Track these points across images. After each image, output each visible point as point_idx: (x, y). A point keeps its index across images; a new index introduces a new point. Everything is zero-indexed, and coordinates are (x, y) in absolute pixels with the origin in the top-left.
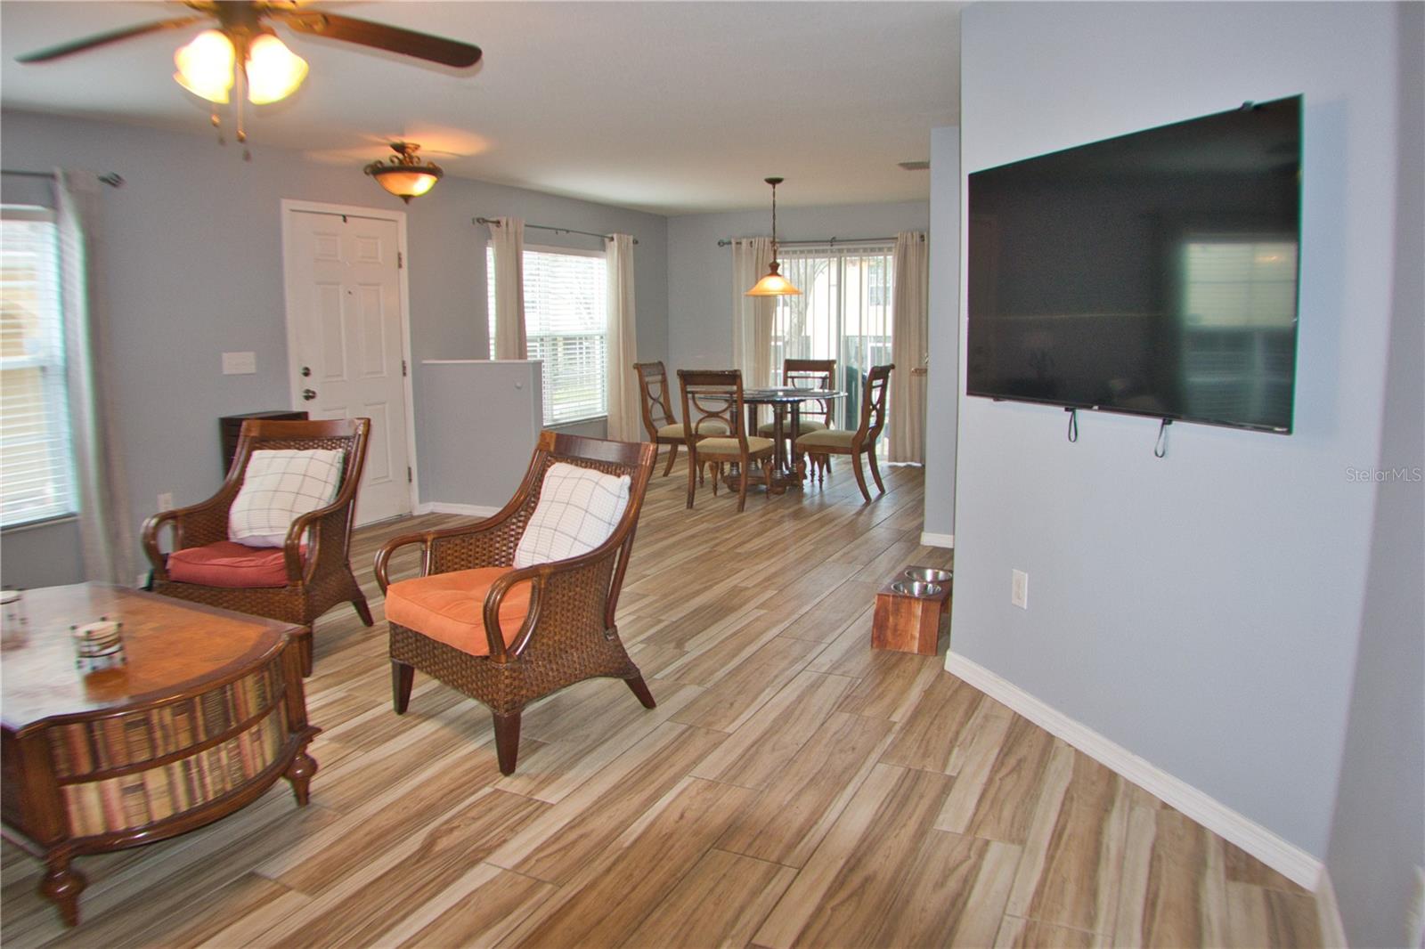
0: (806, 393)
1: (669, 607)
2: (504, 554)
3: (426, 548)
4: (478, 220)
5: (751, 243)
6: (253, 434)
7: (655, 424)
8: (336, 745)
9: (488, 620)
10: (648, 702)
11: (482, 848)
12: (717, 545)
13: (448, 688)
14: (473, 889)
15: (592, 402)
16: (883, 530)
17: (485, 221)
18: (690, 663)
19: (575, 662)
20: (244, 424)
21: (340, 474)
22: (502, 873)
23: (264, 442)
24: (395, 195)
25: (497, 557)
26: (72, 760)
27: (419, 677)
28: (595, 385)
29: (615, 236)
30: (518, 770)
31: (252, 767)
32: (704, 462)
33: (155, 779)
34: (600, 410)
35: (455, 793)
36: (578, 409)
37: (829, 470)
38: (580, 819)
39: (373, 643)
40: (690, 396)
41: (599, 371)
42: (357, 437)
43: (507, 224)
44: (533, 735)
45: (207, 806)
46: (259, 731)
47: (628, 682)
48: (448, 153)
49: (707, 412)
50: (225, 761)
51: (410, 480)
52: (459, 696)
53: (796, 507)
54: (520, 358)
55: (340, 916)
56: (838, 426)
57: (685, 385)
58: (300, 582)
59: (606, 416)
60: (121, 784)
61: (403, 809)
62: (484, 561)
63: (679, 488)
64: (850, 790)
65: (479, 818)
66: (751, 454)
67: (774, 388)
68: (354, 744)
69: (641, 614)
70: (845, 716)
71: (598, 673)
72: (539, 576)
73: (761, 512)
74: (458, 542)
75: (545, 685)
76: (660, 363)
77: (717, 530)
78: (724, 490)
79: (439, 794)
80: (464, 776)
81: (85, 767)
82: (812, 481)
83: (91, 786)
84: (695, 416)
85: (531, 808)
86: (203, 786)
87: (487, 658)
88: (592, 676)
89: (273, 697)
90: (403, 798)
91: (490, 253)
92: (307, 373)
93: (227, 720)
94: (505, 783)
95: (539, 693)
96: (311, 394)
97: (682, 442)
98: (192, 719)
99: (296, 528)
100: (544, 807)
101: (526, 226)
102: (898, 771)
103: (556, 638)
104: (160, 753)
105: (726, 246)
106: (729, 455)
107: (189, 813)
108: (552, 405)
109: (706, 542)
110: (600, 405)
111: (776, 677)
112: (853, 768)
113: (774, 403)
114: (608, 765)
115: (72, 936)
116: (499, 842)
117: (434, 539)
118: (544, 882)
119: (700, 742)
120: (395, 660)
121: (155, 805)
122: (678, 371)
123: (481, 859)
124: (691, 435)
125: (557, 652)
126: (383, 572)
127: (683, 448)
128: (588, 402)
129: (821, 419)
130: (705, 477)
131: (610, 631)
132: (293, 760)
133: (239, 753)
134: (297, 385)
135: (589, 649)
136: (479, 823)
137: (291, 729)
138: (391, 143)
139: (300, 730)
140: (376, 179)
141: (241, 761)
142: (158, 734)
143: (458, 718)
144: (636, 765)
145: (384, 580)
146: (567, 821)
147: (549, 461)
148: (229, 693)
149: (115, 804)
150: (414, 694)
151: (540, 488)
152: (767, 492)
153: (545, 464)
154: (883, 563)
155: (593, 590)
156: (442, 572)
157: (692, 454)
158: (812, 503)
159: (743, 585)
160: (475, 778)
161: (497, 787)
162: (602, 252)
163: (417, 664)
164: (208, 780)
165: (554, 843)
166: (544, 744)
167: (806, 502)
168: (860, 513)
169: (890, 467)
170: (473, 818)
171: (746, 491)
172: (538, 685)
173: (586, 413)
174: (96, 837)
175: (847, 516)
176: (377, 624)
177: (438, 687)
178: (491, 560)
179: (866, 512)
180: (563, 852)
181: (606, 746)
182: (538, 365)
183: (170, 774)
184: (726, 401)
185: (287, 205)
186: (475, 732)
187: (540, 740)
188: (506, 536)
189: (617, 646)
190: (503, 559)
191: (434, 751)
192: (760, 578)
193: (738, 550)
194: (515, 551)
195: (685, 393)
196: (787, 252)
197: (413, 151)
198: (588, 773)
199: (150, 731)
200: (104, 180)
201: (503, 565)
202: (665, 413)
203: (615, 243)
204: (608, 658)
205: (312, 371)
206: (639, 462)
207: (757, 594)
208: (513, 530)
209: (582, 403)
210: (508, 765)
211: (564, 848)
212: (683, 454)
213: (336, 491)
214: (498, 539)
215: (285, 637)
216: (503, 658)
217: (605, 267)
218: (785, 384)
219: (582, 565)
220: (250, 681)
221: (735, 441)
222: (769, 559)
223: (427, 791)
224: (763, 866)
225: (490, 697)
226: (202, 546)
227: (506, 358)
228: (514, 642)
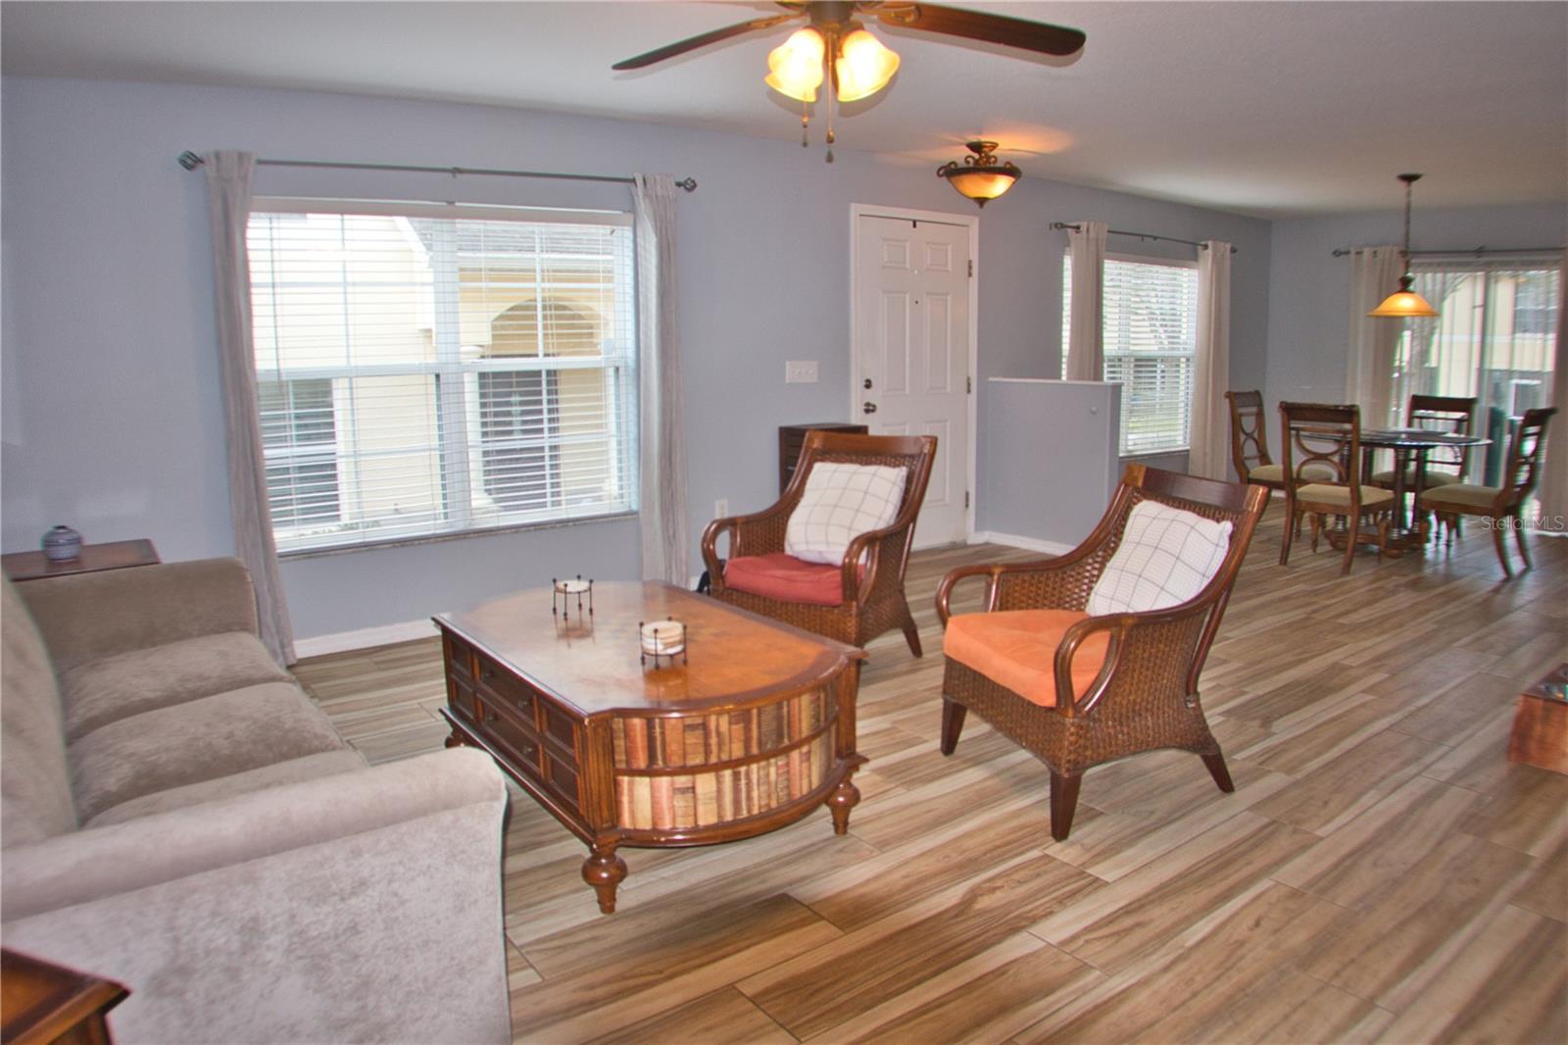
0: (1437, 436)
1: (1254, 678)
2: (1075, 596)
3: (993, 580)
4: (1056, 225)
5: (1375, 252)
6: (815, 446)
7: (1248, 463)
8: (877, 778)
9: (1059, 668)
10: (1225, 784)
11: (1025, 915)
12: (1315, 612)
13: (999, 734)
14: (1012, 958)
15: (1172, 433)
16: (1526, 614)
17: (1063, 226)
18: (1277, 746)
19: (1148, 728)
20: (807, 434)
21: (902, 494)
22: (1046, 947)
23: (826, 454)
24: (969, 198)
25: (1068, 599)
26: (630, 753)
27: (970, 718)
28: (1177, 415)
29: (1210, 243)
30: (1071, 838)
31: (798, 787)
32: (1303, 512)
33: (705, 783)
34: (1181, 443)
35: (999, 851)
36: (1156, 440)
37: (1458, 535)
38: (1137, 904)
39: (920, 675)
40: (1293, 432)
41: (1183, 399)
42: (923, 456)
43: (1088, 230)
44: (1090, 801)
45: (751, 819)
46: (809, 752)
47: (1205, 759)
48: (1028, 152)
49: (1314, 453)
50: (773, 776)
51: (967, 506)
52: (1011, 744)
53: (1412, 577)
54: (1095, 379)
55: (870, 958)
56: (1474, 480)
57: (1289, 420)
58: (854, 603)
59: (1187, 451)
60: (672, 783)
61: (944, 858)
62: (1053, 602)
63: (1269, 540)
64: (1468, 930)
65: (1025, 882)
66: (1365, 506)
67: (1393, 429)
68: (897, 780)
69: (1221, 682)
70: (1468, 839)
71: (1173, 744)
72: (1121, 626)
73: (1371, 578)
74: (1027, 578)
75: (1114, 749)
76: (1257, 393)
77: (1316, 593)
78: (1325, 547)
79: (983, 849)
80: (1010, 833)
81: (641, 762)
82: (1437, 545)
83: (646, 780)
84: (1297, 457)
85: (1083, 882)
86: (749, 798)
87: (1051, 709)
88: (1166, 747)
89: (826, 719)
90: (944, 846)
91: (1068, 262)
92: (868, 385)
93: (780, 737)
94: (1055, 849)
95: (1105, 757)
96: (871, 408)
97: (1278, 486)
98: (747, 730)
99: (855, 547)
100: (1097, 884)
101: (1109, 232)
102: (1533, 918)
103: (1132, 698)
104: (713, 759)
105: (1342, 257)
106: (1336, 506)
107: (734, 823)
108: (1127, 433)
109: (1302, 606)
110: (1181, 438)
111: (1383, 778)
112: (1473, 905)
113: (1396, 448)
114: (1173, 850)
115: (608, 922)
116: (1044, 913)
117: (1002, 573)
118: (1091, 967)
119: (1284, 842)
120: (948, 698)
121: (701, 809)
122: (1282, 403)
123: (1023, 927)
124: (1291, 479)
125: (1130, 714)
126: (944, 602)
127: (1277, 494)
128: (1168, 434)
129: (1454, 471)
130: (1303, 529)
131: (1191, 698)
132: (837, 787)
133: (788, 772)
134: (857, 397)
135: (1166, 715)
136: (1022, 890)
137: (839, 754)
138: (967, 142)
139: (847, 757)
140: (951, 182)
141: (788, 780)
142: (714, 741)
143: (1008, 769)
144: (1206, 855)
145: (945, 612)
146: (1122, 903)
147: (1136, 498)
148: (785, 710)
149: (665, 803)
150: (964, 735)
151: (1124, 526)
152: (1379, 554)
153: (1131, 500)
154: (1525, 656)
155: (1178, 648)
156: (1007, 609)
157: (1291, 500)
158: (1435, 572)
159: (1346, 662)
160: (1023, 837)
161: (1046, 852)
162: (1192, 262)
163: (972, 704)
164: (755, 794)
165: (1106, 925)
166: (1102, 813)
167: (1428, 571)
168: (1496, 591)
169: (1540, 537)
170: (1019, 882)
171: (1354, 550)
172: (1104, 748)
173: (1164, 445)
174: (645, 831)
175: (1478, 594)
176: (927, 656)
177: (988, 733)
178: (1061, 602)
179: (1504, 591)
180: (1116, 937)
181: (1173, 827)
182: (1117, 389)
183: (719, 782)
184: (1336, 441)
185: (855, 209)
186: (1026, 788)
187: (1097, 808)
188: (1079, 577)
189: (1197, 716)
190: (1075, 603)
191: (980, 801)
192: (1368, 656)
193: (1341, 621)
194: (1089, 594)
195: (1287, 430)
196: (1420, 265)
197: (991, 150)
198: (1150, 855)
199: (707, 736)
200: (679, 184)
201: (1074, 609)
202: (1259, 451)
203: (1210, 251)
204: (1187, 727)
205: (874, 383)
206: (1244, 507)
207: (1364, 675)
208: (1088, 571)
209: (1161, 434)
210: (1061, 828)
211: (1117, 933)
212: (1278, 500)
213: (897, 512)
214: (1071, 579)
215: (843, 659)
216: (1070, 713)
217: (1196, 279)
218: (1410, 425)
219: (1169, 619)
220: (806, 699)
221: (1345, 491)
222: (1378, 635)
223: (969, 843)
224: (1350, 1003)
225: (1051, 752)
226: (757, 555)
227: (1079, 379)
228: (1084, 696)
